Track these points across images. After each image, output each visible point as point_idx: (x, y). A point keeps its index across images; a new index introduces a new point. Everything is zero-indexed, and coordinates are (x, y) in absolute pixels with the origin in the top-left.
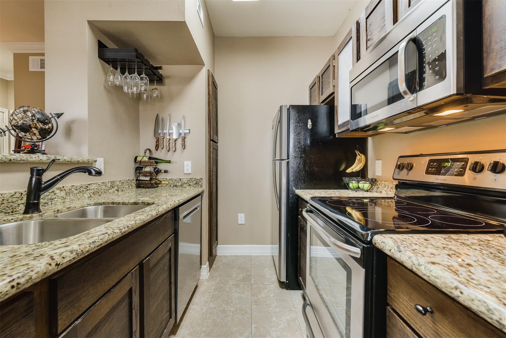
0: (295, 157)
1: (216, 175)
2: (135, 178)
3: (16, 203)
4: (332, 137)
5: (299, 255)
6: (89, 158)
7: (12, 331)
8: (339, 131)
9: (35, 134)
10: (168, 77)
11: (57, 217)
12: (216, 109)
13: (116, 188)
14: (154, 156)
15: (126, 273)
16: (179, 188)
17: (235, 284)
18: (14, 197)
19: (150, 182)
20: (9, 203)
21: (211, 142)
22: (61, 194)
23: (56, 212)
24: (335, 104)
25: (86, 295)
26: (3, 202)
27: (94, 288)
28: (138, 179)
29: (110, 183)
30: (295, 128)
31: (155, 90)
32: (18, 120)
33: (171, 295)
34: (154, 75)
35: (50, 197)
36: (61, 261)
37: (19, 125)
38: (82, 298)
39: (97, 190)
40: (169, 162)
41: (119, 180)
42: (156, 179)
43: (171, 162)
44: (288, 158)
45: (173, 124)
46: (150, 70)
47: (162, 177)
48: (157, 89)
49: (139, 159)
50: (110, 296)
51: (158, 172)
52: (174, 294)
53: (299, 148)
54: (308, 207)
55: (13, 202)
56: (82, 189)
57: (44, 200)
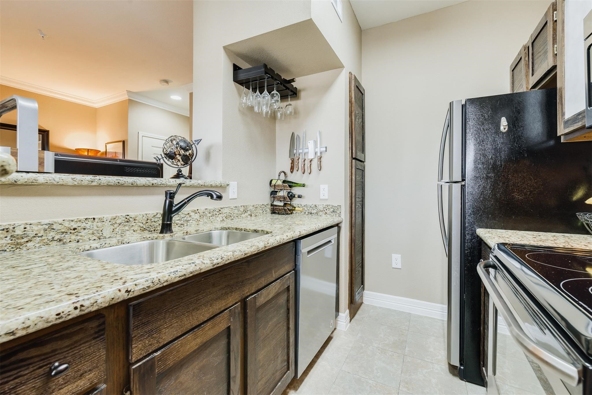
0: (476, 178)
1: (361, 203)
2: (270, 203)
3: (158, 223)
4: (552, 143)
5: (482, 332)
6: (222, 182)
7: (81, 350)
8: (567, 131)
9: (179, 161)
10: (304, 90)
11: (184, 239)
12: (363, 119)
13: (249, 213)
14: (289, 179)
15: (223, 309)
16: (314, 216)
17: (381, 348)
18: (156, 217)
19: (283, 208)
20: (152, 223)
21: (353, 160)
22: (195, 216)
23: (185, 234)
24: (559, 85)
25: (167, 327)
26: (147, 221)
27: (178, 321)
28: (273, 204)
29: (242, 207)
30: (475, 132)
31: (289, 106)
32: (167, 149)
33: (288, 342)
34: (286, 90)
35: (185, 218)
36: (132, 289)
37: (168, 152)
38: (163, 329)
39: (230, 214)
40: (304, 186)
41: (252, 205)
42: (290, 204)
43: (306, 186)
44: (463, 180)
45: (309, 142)
46: (282, 85)
47: (297, 203)
48: (291, 105)
49: (274, 182)
50: (199, 332)
51: (291, 197)
52: (294, 342)
53: (483, 163)
54: (491, 260)
55: (155, 222)
56: (215, 213)
57: (180, 221)
